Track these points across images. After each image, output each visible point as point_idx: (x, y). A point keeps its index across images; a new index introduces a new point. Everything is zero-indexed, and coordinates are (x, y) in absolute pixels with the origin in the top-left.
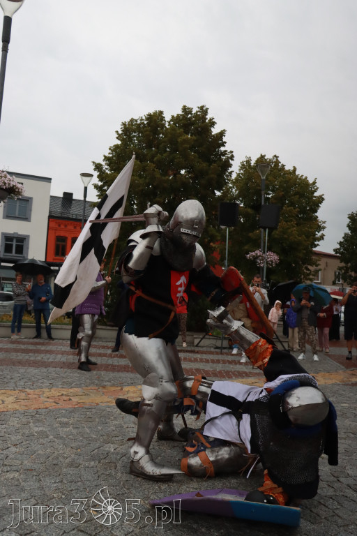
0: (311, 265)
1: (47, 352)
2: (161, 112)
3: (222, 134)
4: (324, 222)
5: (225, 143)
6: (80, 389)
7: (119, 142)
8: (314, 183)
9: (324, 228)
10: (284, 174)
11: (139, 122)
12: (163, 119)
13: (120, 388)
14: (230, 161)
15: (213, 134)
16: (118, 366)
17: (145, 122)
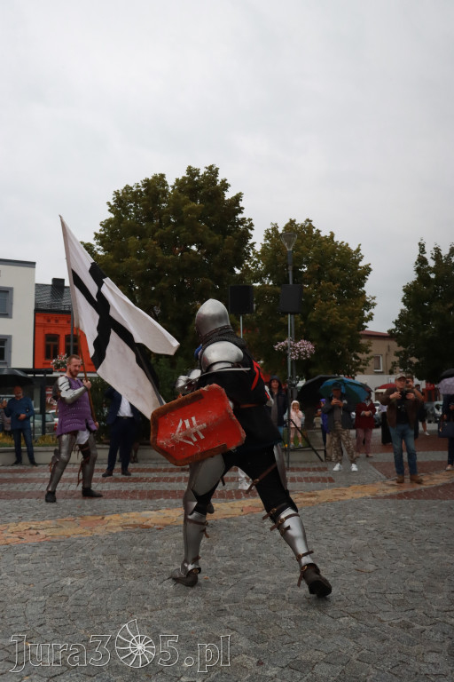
0: (360, 352)
1: (26, 480)
2: (162, 176)
3: (238, 198)
4: (374, 298)
5: (243, 208)
6: (53, 522)
7: (112, 216)
8: (358, 250)
9: (374, 305)
10: (320, 242)
11: (135, 189)
12: (165, 184)
13: (101, 517)
14: (249, 230)
15: (226, 199)
16: (107, 492)
17: (143, 190)
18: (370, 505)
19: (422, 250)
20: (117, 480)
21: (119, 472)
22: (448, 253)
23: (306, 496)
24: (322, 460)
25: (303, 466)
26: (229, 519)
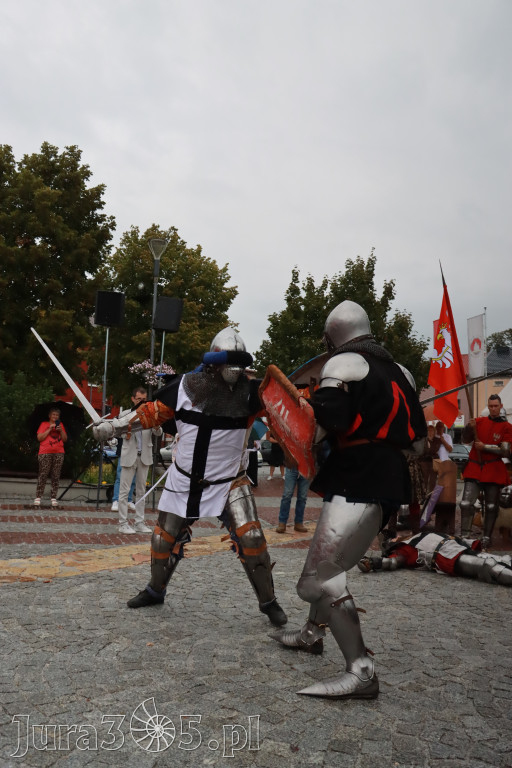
2: (8, 148)
3: (99, 190)
4: (237, 325)
5: (104, 203)
8: (225, 270)
10: (185, 255)
12: (10, 158)
14: (110, 230)
15: (87, 189)
19: (295, 279)
22: (320, 284)
26: (125, 569)
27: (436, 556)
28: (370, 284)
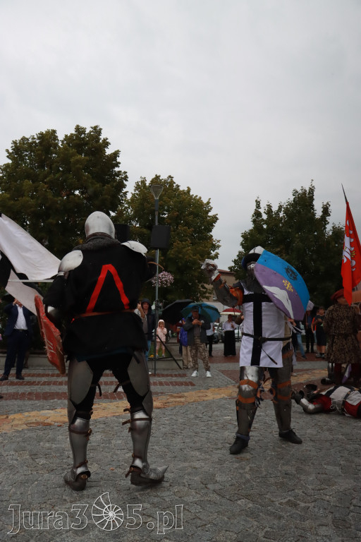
0: (207, 283)
2: (54, 132)
3: (116, 154)
4: (219, 241)
5: (120, 163)
7: (10, 161)
8: (208, 203)
9: (219, 247)
10: (179, 195)
11: (30, 140)
12: (56, 138)
13: (5, 417)
14: (124, 181)
15: (106, 154)
16: (6, 394)
17: (37, 141)
18: (230, 404)
19: (258, 204)
20: (12, 384)
21: (13, 376)
22: (277, 209)
23: (175, 397)
24: (181, 368)
25: (165, 373)
26: (117, 417)
27: (345, 403)
28: (312, 206)
